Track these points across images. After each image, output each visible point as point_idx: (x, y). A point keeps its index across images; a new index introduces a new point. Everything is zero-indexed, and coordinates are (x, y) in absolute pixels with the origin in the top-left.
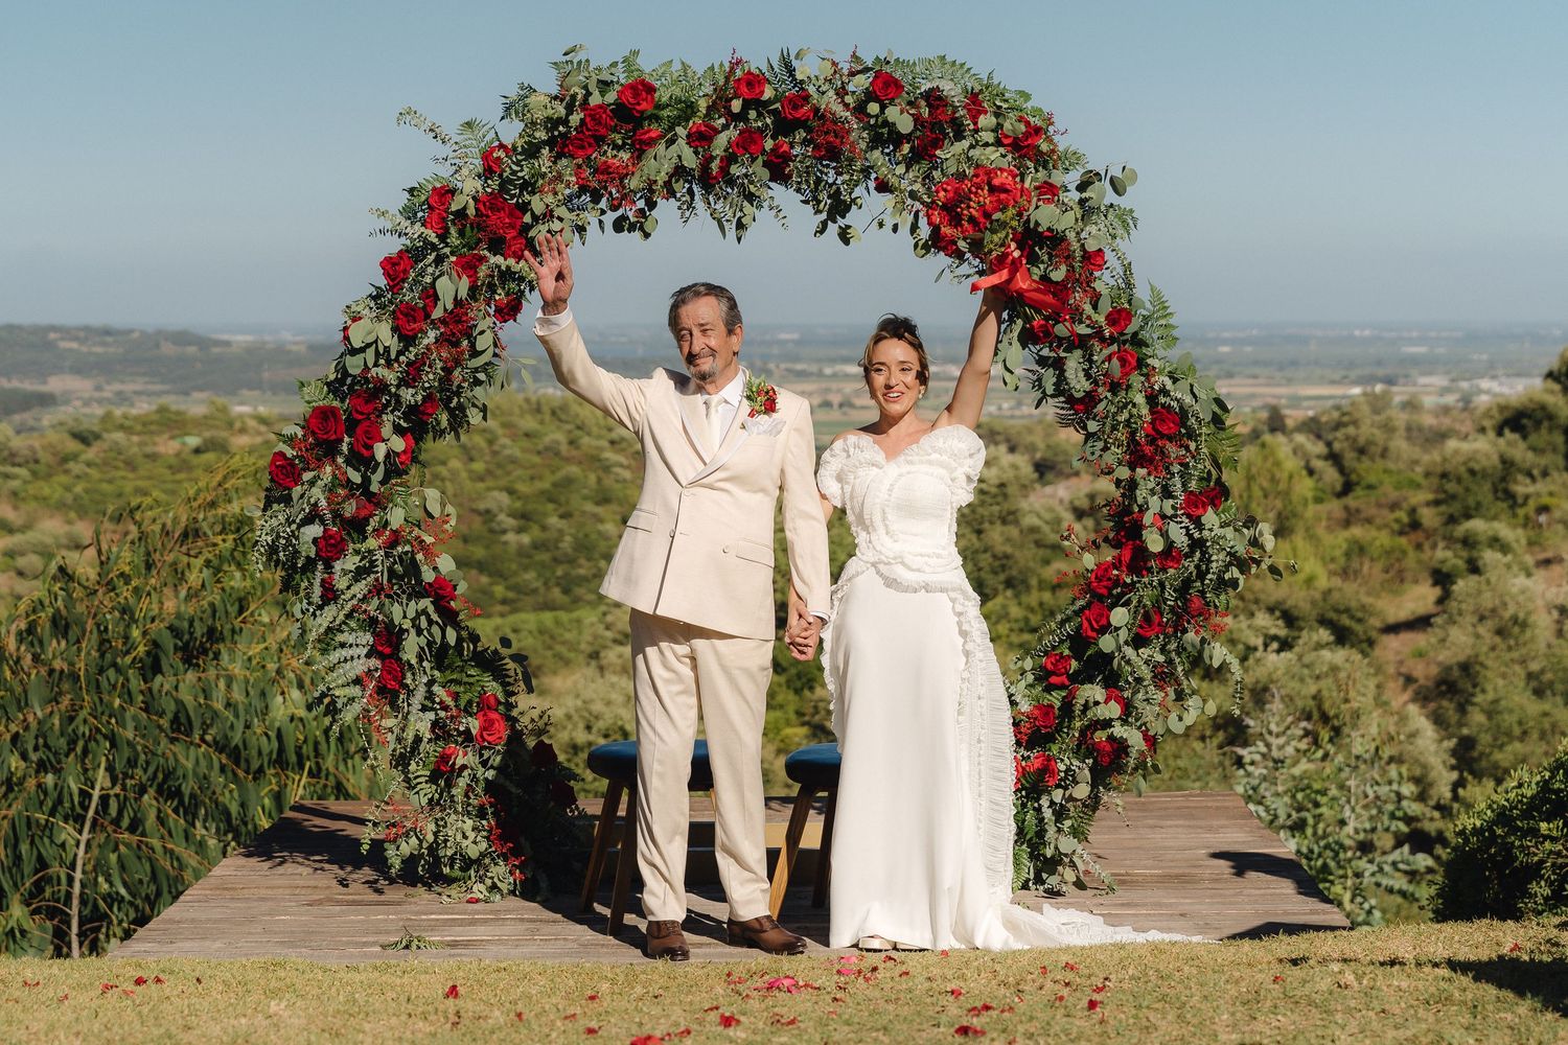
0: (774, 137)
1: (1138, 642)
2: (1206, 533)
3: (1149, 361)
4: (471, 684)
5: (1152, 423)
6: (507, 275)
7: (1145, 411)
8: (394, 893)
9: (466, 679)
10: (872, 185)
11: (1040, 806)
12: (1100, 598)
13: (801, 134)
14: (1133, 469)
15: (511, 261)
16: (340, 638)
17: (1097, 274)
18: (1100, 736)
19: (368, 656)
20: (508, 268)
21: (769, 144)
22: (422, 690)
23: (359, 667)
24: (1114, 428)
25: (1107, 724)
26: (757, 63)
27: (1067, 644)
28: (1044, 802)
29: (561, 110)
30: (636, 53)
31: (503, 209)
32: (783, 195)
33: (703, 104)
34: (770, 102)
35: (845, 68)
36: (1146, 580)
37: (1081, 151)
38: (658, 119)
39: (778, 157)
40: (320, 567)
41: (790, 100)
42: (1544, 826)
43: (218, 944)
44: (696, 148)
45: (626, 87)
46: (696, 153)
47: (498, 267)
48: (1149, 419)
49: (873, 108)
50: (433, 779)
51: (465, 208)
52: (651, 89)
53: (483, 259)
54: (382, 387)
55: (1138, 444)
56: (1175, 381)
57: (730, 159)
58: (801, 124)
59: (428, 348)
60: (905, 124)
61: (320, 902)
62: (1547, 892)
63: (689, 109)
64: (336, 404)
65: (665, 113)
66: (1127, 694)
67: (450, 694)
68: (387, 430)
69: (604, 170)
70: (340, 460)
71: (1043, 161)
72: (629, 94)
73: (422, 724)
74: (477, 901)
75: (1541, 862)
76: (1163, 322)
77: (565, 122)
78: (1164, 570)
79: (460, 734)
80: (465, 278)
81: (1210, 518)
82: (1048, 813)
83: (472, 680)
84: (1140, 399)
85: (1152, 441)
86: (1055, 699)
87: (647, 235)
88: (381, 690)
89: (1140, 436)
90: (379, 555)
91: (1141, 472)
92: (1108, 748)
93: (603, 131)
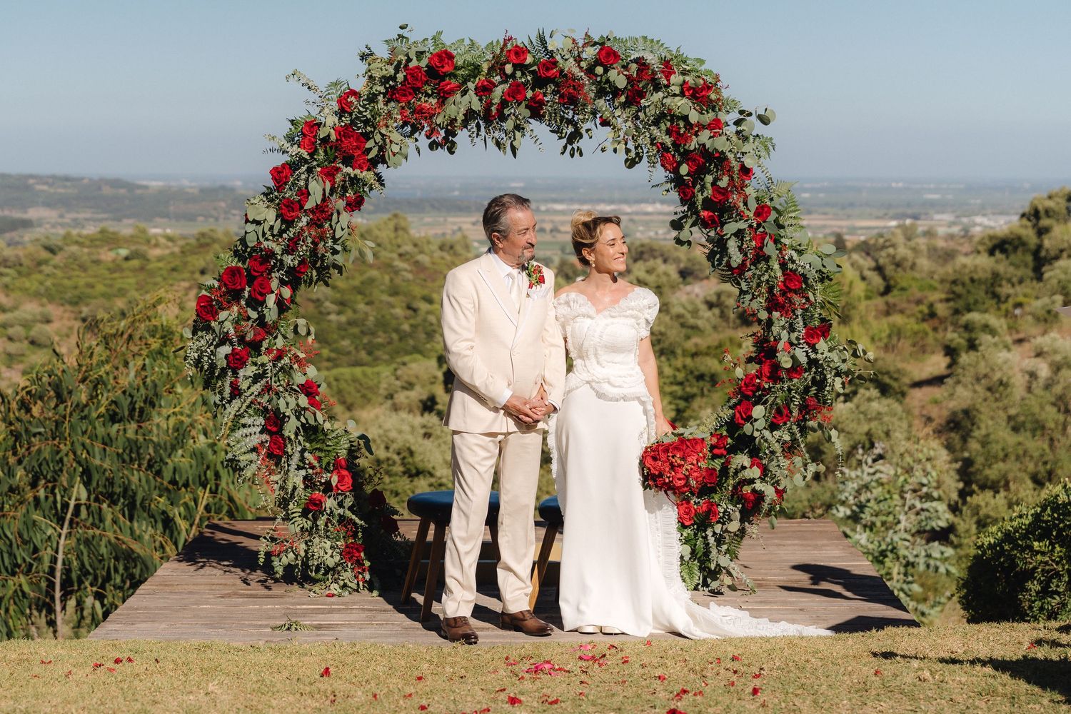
0: (533, 89)
1: (773, 427)
2: (819, 356)
3: (783, 240)
4: (329, 451)
5: (784, 282)
6: (354, 181)
7: (779, 274)
8: (278, 589)
9: (326, 448)
10: (598, 121)
11: (707, 536)
12: (745, 397)
13: (551, 88)
14: (770, 313)
15: (357, 171)
16: (243, 421)
17: (747, 182)
18: (747, 489)
19: (261, 432)
20: (355, 175)
21: (529, 94)
22: (297, 455)
23: (255, 440)
24: (759, 285)
25: (752, 481)
26: (521, 39)
27: (725, 428)
28: (709, 532)
29: (391, 70)
30: (440, 33)
31: (352, 136)
32: (539, 129)
33: (485, 67)
34: (530, 65)
35: (581, 43)
36: (778, 386)
37: (737, 99)
38: (455, 76)
39: (536, 103)
40: (230, 373)
41: (544, 64)
42: (1036, 544)
43: (163, 626)
44: (481, 96)
45: (434, 55)
46: (481, 100)
47: (349, 175)
48: (782, 279)
49: (599, 70)
50: (304, 514)
51: (328, 136)
52: (451, 57)
53: (338, 170)
54: (271, 254)
55: (774, 295)
56: (800, 253)
57: (504, 104)
58: (551, 80)
59: (302, 229)
60: (621, 82)
61: (229, 596)
62: (1038, 588)
63: (476, 69)
64: (240, 265)
65: (460, 72)
66: (764, 462)
67: (315, 459)
68: (274, 284)
69: (419, 111)
70: (243, 303)
71: (712, 106)
72: (436, 59)
73: (297, 478)
74: (333, 595)
75: (1035, 568)
76: (793, 215)
77: (394, 78)
78: (791, 380)
79: (322, 484)
80: (327, 182)
81: (822, 345)
82: (711, 540)
83: (330, 448)
84: (776, 266)
85: (783, 293)
86: (717, 464)
87: (452, 153)
88: (270, 455)
89: (776, 291)
90: (269, 367)
91: (776, 314)
92: (752, 498)
93: (419, 84)
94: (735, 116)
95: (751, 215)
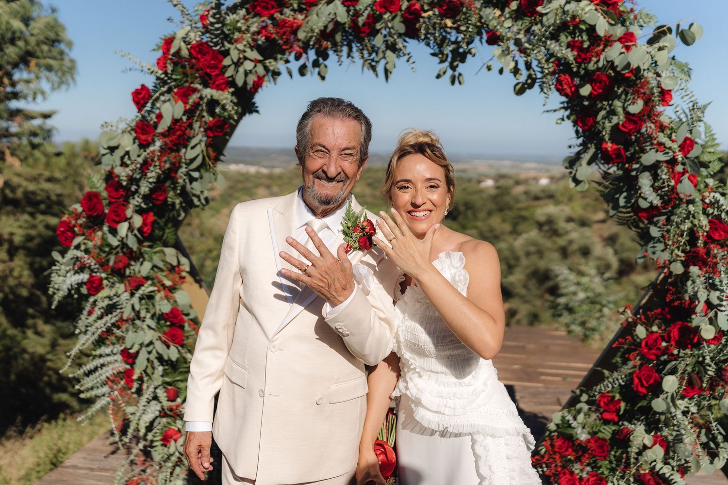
5: (709, 232)
6: (213, 103)
7: (703, 222)
10: (484, 38)
12: (648, 361)
14: (686, 267)
15: (214, 92)
18: (645, 470)
20: (212, 96)
21: (405, 5)
25: (652, 460)
27: (618, 391)
31: (208, 53)
39: (411, 13)
44: (348, 7)
46: (348, 11)
47: (206, 96)
48: (707, 228)
51: (180, 49)
53: (195, 90)
57: (374, 18)
64: (105, 194)
68: (129, 212)
69: (282, 25)
71: (622, 19)
80: (181, 103)
85: (705, 245)
86: (608, 432)
87: (323, 78)
89: (700, 242)
91: (694, 269)
94: (649, 32)
95: (675, 146)
